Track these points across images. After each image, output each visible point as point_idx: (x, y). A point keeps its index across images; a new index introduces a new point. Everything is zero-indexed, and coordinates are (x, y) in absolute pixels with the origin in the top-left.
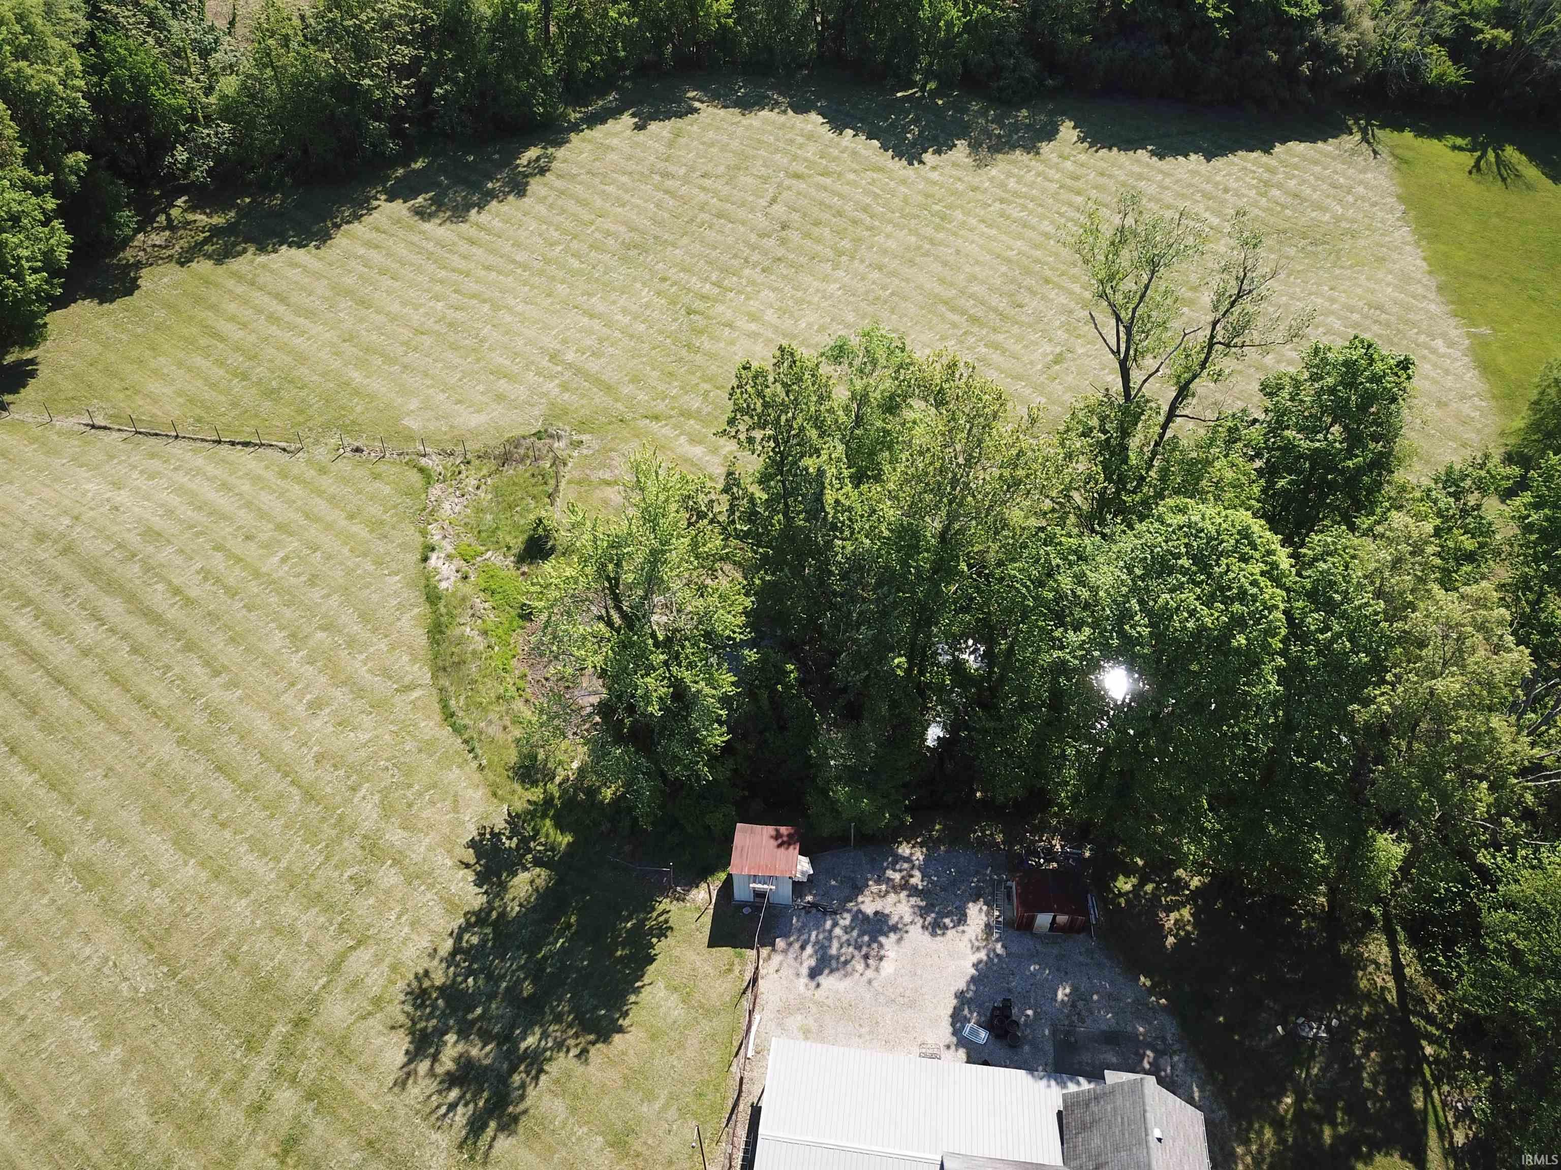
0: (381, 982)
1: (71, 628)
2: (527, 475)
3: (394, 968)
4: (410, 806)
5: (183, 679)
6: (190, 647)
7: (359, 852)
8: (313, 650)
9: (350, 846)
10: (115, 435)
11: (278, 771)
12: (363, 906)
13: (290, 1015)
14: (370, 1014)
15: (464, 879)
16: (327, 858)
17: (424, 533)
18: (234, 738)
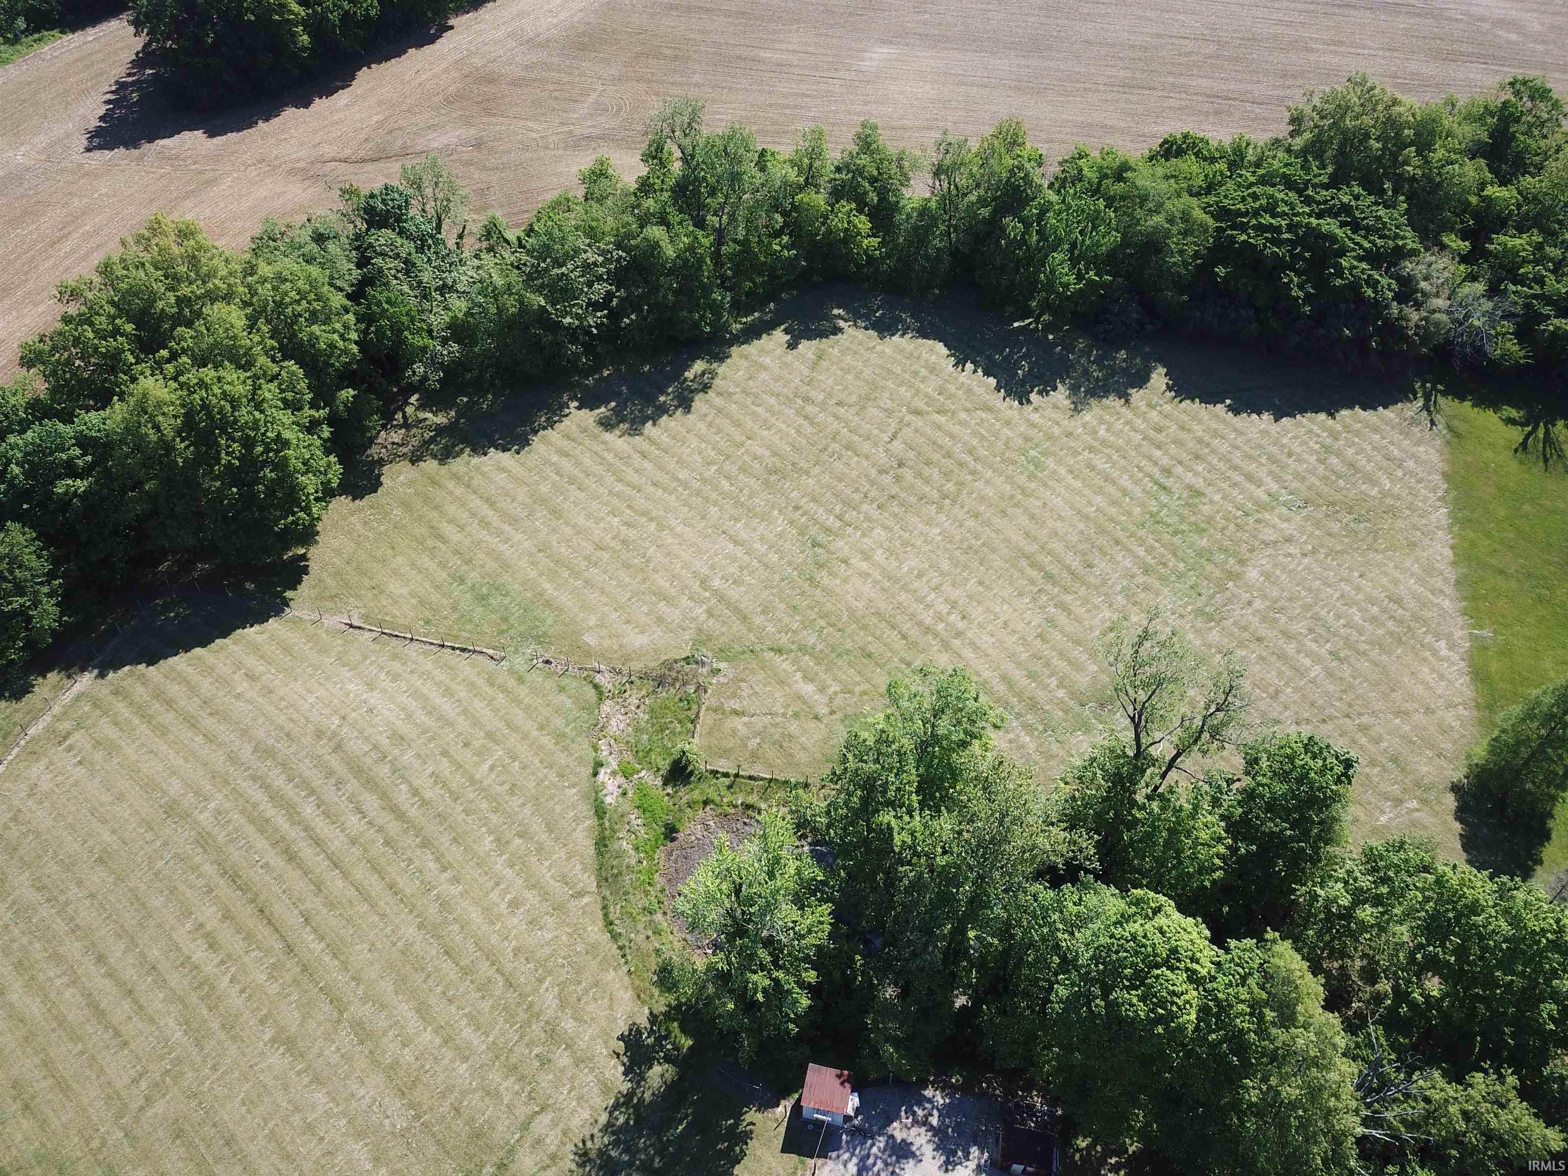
0: (556, 1142)
1: (343, 819)
2: (677, 699)
3: (565, 1133)
4: (579, 1000)
5: (421, 872)
6: (426, 844)
7: (543, 1035)
8: (512, 854)
9: (536, 1028)
10: (367, 634)
11: (488, 959)
12: (546, 1079)
13: (495, 1160)
14: (548, 1166)
15: (615, 1067)
16: (521, 1037)
17: (596, 749)
18: (456, 927)
